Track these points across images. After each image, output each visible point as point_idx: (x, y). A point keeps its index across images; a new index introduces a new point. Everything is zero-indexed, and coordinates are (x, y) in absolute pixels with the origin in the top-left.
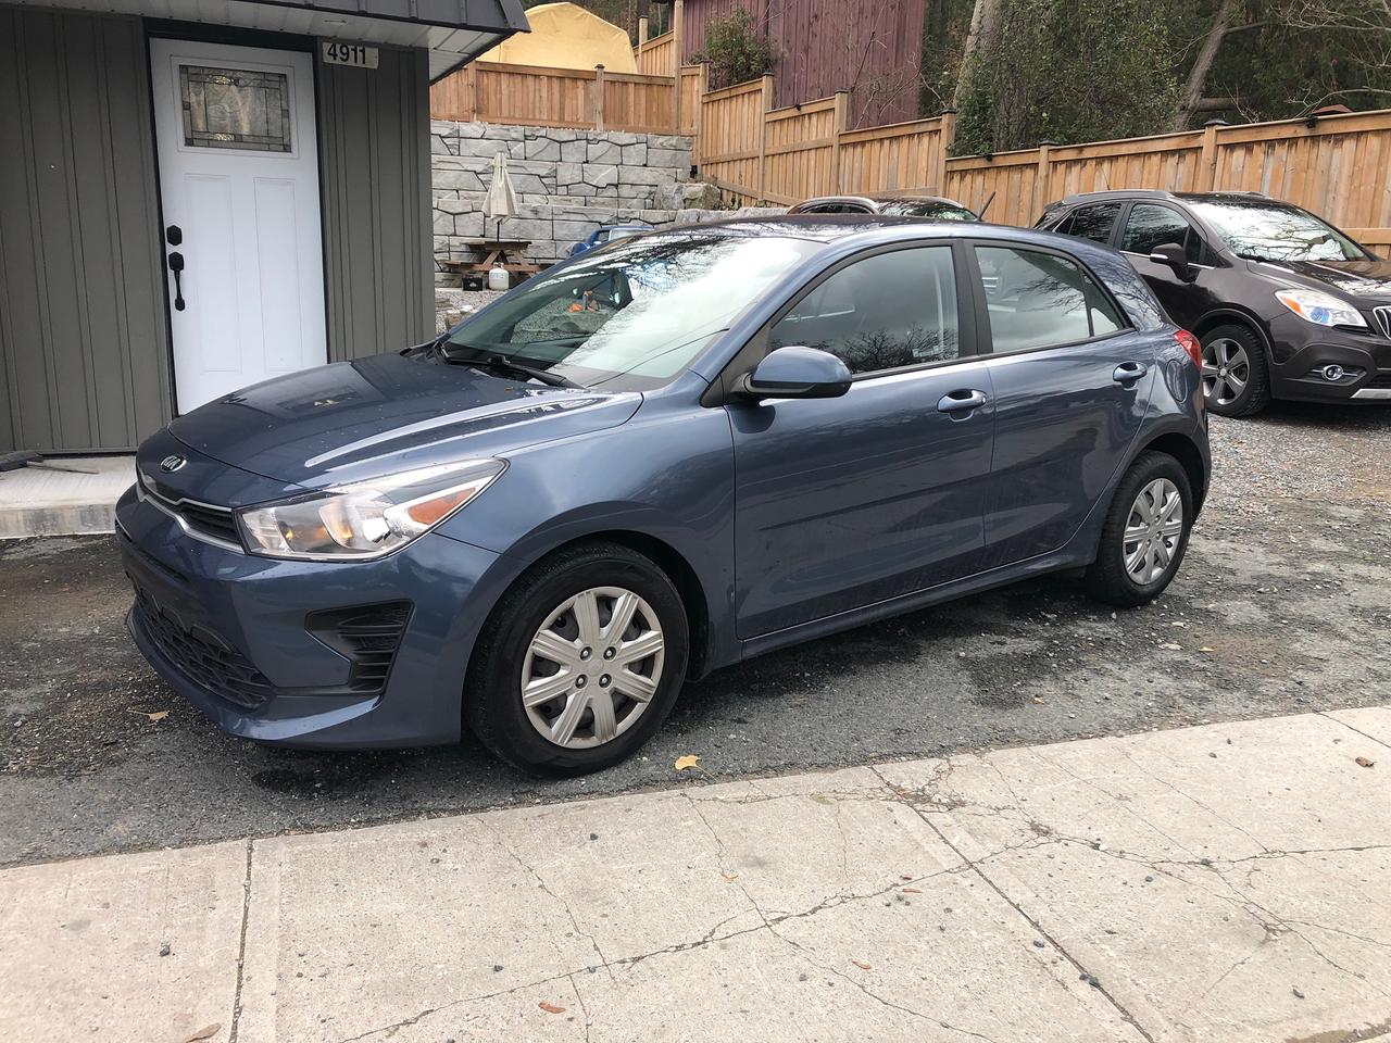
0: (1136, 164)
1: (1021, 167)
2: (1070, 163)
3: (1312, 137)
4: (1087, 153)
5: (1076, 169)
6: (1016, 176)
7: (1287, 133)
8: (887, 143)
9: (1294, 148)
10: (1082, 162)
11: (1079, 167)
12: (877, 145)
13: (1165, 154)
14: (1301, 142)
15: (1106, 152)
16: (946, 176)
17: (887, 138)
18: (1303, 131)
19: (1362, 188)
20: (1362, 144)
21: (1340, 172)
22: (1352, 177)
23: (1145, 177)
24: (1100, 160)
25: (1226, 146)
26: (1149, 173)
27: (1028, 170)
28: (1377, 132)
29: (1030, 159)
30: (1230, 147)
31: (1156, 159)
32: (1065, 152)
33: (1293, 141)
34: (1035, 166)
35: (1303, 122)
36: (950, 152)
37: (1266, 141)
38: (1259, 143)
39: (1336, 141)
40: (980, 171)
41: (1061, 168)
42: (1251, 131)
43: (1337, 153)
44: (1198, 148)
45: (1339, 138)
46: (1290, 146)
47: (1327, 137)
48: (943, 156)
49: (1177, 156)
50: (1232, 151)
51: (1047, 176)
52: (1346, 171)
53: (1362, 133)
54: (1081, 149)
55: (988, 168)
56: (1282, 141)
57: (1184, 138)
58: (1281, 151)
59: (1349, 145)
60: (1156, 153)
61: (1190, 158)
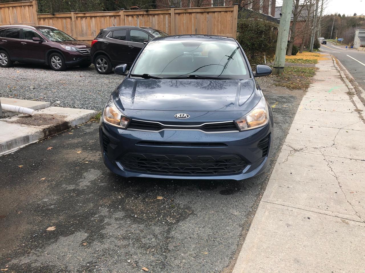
0: (102, 19)
1: (66, 18)
2: (82, 18)
3: (147, 14)
4: (87, 15)
5: (84, 19)
6: (64, 20)
7: (142, 13)
8: (11, 8)
9: (143, 17)
10: (86, 17)
11: (85, 19)
12: (7, 9)
13: (110, 16)
14: (145, 15)
15: (93, 15)
16: (38, 19)
17: (11, 7)
18: (145, 13)
19: (161, 26)
20: (159, 16)
21: (155, 23)
22: (158, 24)
23: (106, 22)
24: (91, 17)
25: (127, 15)
26: (107, 21)
27: (68, 19)
28: (162, 14)
29: (68, 15)
30: (128, 16)
31: (108, 18)
32: (80, 14)
33: (143, 15)
34: (70, 18)
35: (145, 11)
36: (38, 12)
37: (136, 15)
38: (135, 15)
39: (153, 16)
40: (50, 18)
41: (79, 19)
42: (132, 12)
43: (154, 18)
44: (119, 15)
45: (154, 15)
46: (142, 16)
47: (151, 15)
48: (36, 13)
49: (114, 17)
50: (128, 17)
51: (75, 21)
52: (157, 22)
53: (159, 14)
54: (85, 14)
55: (53, 17)
56: (140, 15)
57: (115, 13)
58: (140, 17)
59: (156, 16)
60: (108, 16)
61: (117, 18)
